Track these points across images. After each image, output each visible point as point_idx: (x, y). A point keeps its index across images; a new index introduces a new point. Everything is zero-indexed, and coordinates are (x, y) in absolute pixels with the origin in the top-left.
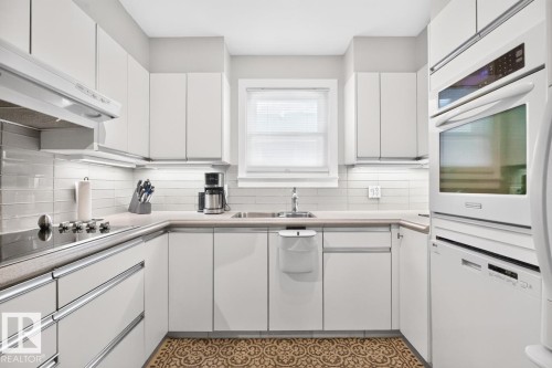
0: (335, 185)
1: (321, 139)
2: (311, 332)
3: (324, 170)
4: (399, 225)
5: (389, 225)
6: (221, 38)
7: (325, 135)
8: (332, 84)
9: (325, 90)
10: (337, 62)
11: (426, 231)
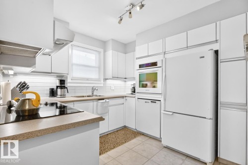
0: (102, 85)
1: (97, 69)
2: (104, 133)
3: (99, 80)
4: (126, 97)
5: (123, 97)
6: (68, 23)
7: (99, 68)
8: (102, 50)
9: (99, 52)
10: (103, 44)
11: (135, 97)
